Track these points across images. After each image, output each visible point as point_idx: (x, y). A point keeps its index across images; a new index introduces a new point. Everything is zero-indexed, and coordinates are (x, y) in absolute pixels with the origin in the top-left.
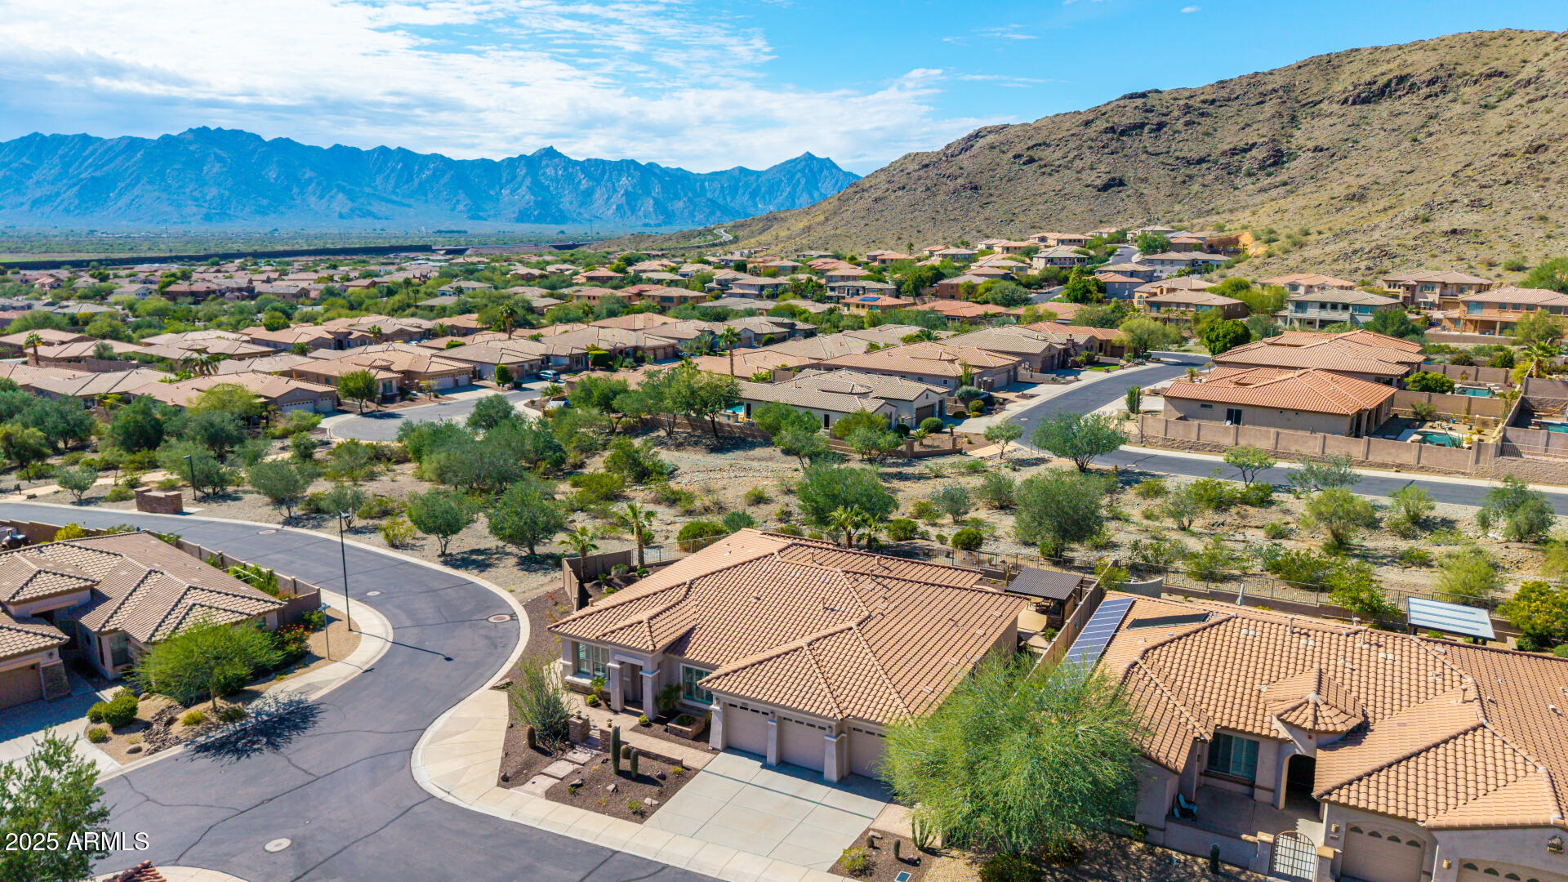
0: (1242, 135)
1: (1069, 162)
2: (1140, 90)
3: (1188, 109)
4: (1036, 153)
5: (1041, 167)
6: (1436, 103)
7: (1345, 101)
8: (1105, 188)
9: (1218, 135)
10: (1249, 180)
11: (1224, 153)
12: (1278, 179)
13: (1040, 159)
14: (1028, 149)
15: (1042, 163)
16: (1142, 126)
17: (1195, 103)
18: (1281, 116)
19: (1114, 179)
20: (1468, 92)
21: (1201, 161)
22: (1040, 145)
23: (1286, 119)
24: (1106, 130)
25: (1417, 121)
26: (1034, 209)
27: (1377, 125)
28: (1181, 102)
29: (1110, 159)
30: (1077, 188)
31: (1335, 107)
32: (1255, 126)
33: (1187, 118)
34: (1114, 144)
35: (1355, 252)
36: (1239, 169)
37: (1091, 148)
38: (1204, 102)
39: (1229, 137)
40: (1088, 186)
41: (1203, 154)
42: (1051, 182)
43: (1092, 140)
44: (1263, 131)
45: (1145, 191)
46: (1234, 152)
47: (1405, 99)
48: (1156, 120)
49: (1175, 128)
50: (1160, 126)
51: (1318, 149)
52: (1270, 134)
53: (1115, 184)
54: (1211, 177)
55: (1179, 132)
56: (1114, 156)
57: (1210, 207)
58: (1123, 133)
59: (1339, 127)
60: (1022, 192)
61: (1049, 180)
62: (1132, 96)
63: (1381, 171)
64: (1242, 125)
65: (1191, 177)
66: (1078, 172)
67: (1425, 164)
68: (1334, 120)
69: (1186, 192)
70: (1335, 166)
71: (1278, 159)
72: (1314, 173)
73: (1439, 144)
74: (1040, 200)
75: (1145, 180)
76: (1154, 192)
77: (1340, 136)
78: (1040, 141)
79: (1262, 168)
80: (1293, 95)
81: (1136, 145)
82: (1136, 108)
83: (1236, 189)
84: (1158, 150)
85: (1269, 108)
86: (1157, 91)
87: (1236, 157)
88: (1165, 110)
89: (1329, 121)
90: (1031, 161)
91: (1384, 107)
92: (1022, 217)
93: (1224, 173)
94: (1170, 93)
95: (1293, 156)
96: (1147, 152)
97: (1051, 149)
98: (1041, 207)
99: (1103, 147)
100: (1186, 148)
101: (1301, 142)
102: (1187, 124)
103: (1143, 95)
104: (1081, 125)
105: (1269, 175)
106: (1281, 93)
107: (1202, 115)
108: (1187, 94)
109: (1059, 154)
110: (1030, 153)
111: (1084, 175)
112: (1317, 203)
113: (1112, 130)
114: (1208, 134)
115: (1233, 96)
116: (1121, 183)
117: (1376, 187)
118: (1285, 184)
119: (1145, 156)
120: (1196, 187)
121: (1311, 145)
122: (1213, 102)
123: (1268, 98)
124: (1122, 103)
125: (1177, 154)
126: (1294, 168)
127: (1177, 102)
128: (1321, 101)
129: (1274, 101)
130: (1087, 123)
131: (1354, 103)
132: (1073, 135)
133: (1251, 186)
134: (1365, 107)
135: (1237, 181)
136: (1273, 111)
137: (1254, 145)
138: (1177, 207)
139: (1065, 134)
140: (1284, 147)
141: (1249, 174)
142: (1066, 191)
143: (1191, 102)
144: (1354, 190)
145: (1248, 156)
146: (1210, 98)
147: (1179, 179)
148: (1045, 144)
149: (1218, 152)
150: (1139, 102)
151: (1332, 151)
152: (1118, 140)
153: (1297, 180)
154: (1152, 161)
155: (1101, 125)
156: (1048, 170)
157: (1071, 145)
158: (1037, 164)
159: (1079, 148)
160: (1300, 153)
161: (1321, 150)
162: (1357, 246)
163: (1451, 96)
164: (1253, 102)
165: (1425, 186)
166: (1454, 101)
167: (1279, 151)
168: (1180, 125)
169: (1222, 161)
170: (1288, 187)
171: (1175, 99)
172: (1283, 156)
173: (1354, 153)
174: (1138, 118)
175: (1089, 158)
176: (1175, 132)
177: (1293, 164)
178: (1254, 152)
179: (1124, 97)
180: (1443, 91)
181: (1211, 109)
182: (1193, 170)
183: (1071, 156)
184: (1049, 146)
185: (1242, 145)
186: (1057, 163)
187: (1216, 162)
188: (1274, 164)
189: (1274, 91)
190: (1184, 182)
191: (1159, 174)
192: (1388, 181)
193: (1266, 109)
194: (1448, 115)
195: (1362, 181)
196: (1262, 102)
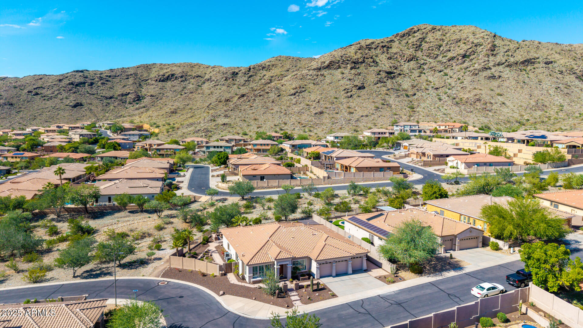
0: (123, 89)
1: (56, 95)
2: (80, 69)
3: (101, 78)
4: (39, 91)
5: (42, 97)
6: (185, 84)
7: (157, 81)
8: (75, 106)
9: (115, 88)
10: (130, 105)
11: (119, 95)
12: (141, 105)
13: (41, 94)
14: (34, 89)
15: (43, 95)
16: (84, 83)
17: (103, 76)
18: (136, 84)
19: (78, 103)
20: (192, 80)
21: (111, 98)
22: (40, 88)
23: (138, 85)
24: (70, 84)
25: (180, 89)
26: (44, 114)
27: (168, 89)
28: (98, 76)
29: (74, 95)
30: (62, 106)
31: (154, 82)
32: (128, 86)
33: (102, 81)
34: (74, 90)
35: (199, 130)
36: (126, 102)
37: (64, 90)
38: (107, 76)
39: (119, 90)
40: (67, 105)
41: (111, 95)
42: (49, 103)
43: (64, 87)
44: (131, 88)
45: (92, 108)
46: (122, 95)
47: (175, 81)
48: (90, 81)
49: (98, 85)
50: (92, 84)
51: (151, 96)
52: (134, 90)
53: (78, 105)
54: (116, 104)
55: (100, 87)
56: (75, 94)
57: (120, 114)
58: (77, 85)
59: (157, 89)
60: (36, 107)
61: (48, 102)
62: (77, 71)
63: (179, 104)
64: (123, 86)
65: (109, 103)
66: (61, 100)
67: (191, 103)
68: (154, 86)
69: (108, 109)
70: (159, 102)
71: (139, 99)
72: (153, 104)
73: (193, 97)
74: (46, 110)
75: (91, 104)
76: (96, 108)
77: (158, 92)
78: (39, 86)
79: (134, 101)
80: (139, 77)
81: (83, 90)
82: (80, 76)
83: (127, 108)
84: (93, 93)
85: (131, 81)
86: (87, 70)
87: (124, 97)
88: (92, 78)
89: (152, 87)
90: (37, 94)
91: (169, 84)
92: (39, 118)
93: (121, 102)
94: (93, 71)
95: (144, 98)
96: (89, 93)
97: (46, 90)
98: (47, 113)
99: (70, 90)
100: (104, 92)
101: (145, 93)
102: (102, 84)
103: (82, 71)
104: (57, 80)
105: (137, 104)
106: (133, 76)
107: (107, 81)
108: (99, 73)
109: (49, 92)
110: (35, 91)
111: (64, 101)
112: (162, 114)
113: (72, 84)
114: (111, 88)
115: (117, 75)
116: (81, 105)
117: (179, 109)
118: (144, 107)
119: (88, 95)
120: (112, 107)
121: (149, 94)
122: (110, 76)
123: (130, 77)
124: (74, 73)
125: (101, 95)
126: (147, 101)
127: (96, 75)
128: (148, 80)
129: (132, 78)
130: (60, 80)
131: (159, 81)
132: (54, 85)
133: (132, 108)
134: (163, 83)
135: (126, 106)
136: (133, 82)
137: (129, 93)
138: (107, 115)
139: (51, 84)
140: (140, 94)
141: (130, 103)
142: (57, 107)
143: (102, 76)
144: (172, 110)
145: (128, 96)
146: (109, 75)
147: (104, 104)
148: (42, 87)
149: (117, 95)
150: (81, 74)
151: (157, 97)
152: (75, 88)
153: (148, 106)
154: (92, 97)
155: (66, 82)
156: (46, 98)
157: (54, 89)
158: (40, 95)
159: (59, 90)
160: (146, 97)
161: (153, 96)
162: (198, 128)
163: (188, 82)
164: (124, 78)
165: (200, 110)
166: (189, 83)
167: (138, 95)
168: (99, 84)
169: (119, 98)
170: (146, 108)
171: (95, 74)
172: (140, 97)
173: (164, 98)
174: (82, 80)
175: (65, 95)
176: (98, 86)
177: (145, 100)
178: (130, 96)
179: (74, 71)
180: (186, 80)
181: (110, 79)
182: (109, 101)
183: (56, 93)
184: (44, 88)
185: (125, 93)
186: (50, 96)
187: (117, 98)
188: (138, 100)
189: (131, 75)
190: (107, 105)
191: (95, 102)
192: (182, 107)
193: (130, 81)
194: (189, 88)
195: (174, 107)
196: (128, 78)
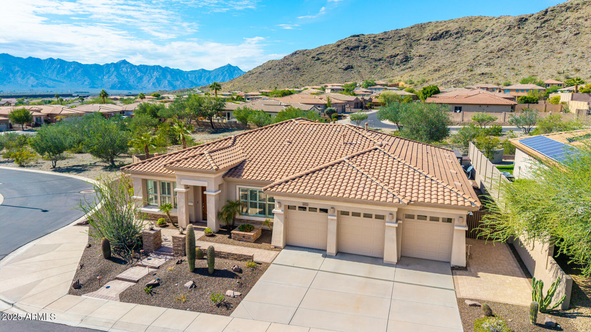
0: (393, 51)
1: (333, 60)
2: (357, 34)
3: (374, 41)
4: (320, 56)
5: (322, 61)
6: (459, 40)
7: (428, 39)
8: (346, 69)
9: (386, 50)
10: (397, 67)
11: (388, 57)
12: (408, 66)
13: (322, 59)
14: (317, 55)
15: (322, 60)
16: (358, 47)
17: (376, 39)
18: (407, 44)
19: (349, 66)
20: (469, 36)
21: (380, 60)
22: (321, 53)
23: (408, 46)
24: (346, 48)
25: (453, 46)
26: (321, 77)
27: (440, 47)
28: (372, 39)
29: (347, 59)
30: (336, 69)
31: (425, 41)
32: (398, 48)
33: (374, 44)
34: (349, 54)
35: (448, 82)
36: (393, 63)
37: (340, 54)
38: (380, 39)
39: (389, 52)
40: (340, 68)
41: (380, 57)
42: (326, 67)
43: (340, 52)
44: (401, 50)
45: (361, 71)
46: (391, 57)
47: (448, 39)
48: (363, 45)
49: (370, 48)
50: (365, 47)
51: (420, 56)
52: (403, 51)
53: (349, 68)
54: (384, 66)
55: (372, 49)
56: (349, 58)
57: (385, 76)
58: (351, 49)
59: (427, 48)
60: (316, 71)
61: (325, 66)
62: (354, 36)
63: (445, 62)
64: (393, 47)
65: (377, 65)
66: (336, 63)
67: (459, 59)
68: (425, 46)
69: (375, 71)
70: (427, 61)
71: (407, 59)
72: (420, 64)
73: (464, 52)
74: (323, 73)
75: (360, 66)
76: (364, 71)
77: (427, 52)
78: (321, 52)
79: (401, 62)
80: (410, 37)
81: (356, 53)
82: (356, 40)
83: (393, 70)
84: (364, 56)
85: (402, 42)
86: (363, 35)
87: (392, 59)
88: (366, 42)
89: (423, 46)
90: (318, 59)
91: (441, 42)
92: (316, 80)
93: (388, 64)
94: (368, 35)
95: (412, 58)
96: (360, 56)
97: (326, 55)
98: (323, 76)
99: (345, 54)
100: (374, 55)
101: (414, 53)
102: (374, 46)
103: (358, 36)
104: (336, 46)
105: (404, 65)
106: (406, 36)
107: (379, 43)
108: (373, 36)
109: (328, 57)
110: (318, 56)
111: (338, 65)
112: (424, 73)
113: (347, 48)
114: (382, 50)
115: (390, 37)
116: (352, 67)
117: (443, 67)
118: (410, 68)
119: (360, 58)
120: (379, 69)
121: (418, 54)
122: (383, 39)
123: (402, 38)
124: (351, 38)
125: (371, 57)
126: (414, 62)
127: (370, 39)
128: (420, 40)
129: (404, 39)
130: (338, 46)
131: (431, 40)
132: (333, 50)
133: (398, 69)
134: (435, 42)
135: (393, 67)
136: (404, 43)
137: (398, 54)
138: (373, 76)
139: (331, 49)
140: (409, 55)
141: (397, 65)
142: (332, 70)
143: (375, 39)
144: (436, 68)
145: (396, 58)
146: (382, 37)
147: (373, 66)
148: (323, 53)
149: (386, 57)
150: (357, 38)
151: (425, 57)
152: (350, 52)
153: (414, 66)
154: (363, 60)
155: (343, 46)
156: (325, 62)
157: (333, 53)
158: (320, 60)
159: (336, 54)
160: (414, 57)
161: (422, 56)
162: (448, 80)
163: (464, 38)
164: (396, 39)
165: (464, 64)
166: (465, 40)
167: (407, 56)
168: (372, 47)
169: (388, 60)
170: (411, 69)
171: (369, 38)
172: (408, 58)
173: (433, 57)
174: (357, 44)
175: (340, 58)
176: (370, 49)
177: (412, 61)
178: (398, 57)
179: (351, 36)
180: (461, 36)
181: (382, 42)
182: (377, 63)
183: (333, 57)
184: (325, 54)
185: (394, 54)
186: (328, 60)
187: (385, 60)
188: (406, 61)
189: (404, 36)
190: (374, 67)
191: (365, 64)
192: (448, 65)
193: (401, 42)
194: (463, 44)
195: (439, 65)
196: (400, 40)
